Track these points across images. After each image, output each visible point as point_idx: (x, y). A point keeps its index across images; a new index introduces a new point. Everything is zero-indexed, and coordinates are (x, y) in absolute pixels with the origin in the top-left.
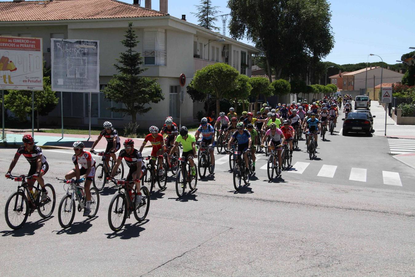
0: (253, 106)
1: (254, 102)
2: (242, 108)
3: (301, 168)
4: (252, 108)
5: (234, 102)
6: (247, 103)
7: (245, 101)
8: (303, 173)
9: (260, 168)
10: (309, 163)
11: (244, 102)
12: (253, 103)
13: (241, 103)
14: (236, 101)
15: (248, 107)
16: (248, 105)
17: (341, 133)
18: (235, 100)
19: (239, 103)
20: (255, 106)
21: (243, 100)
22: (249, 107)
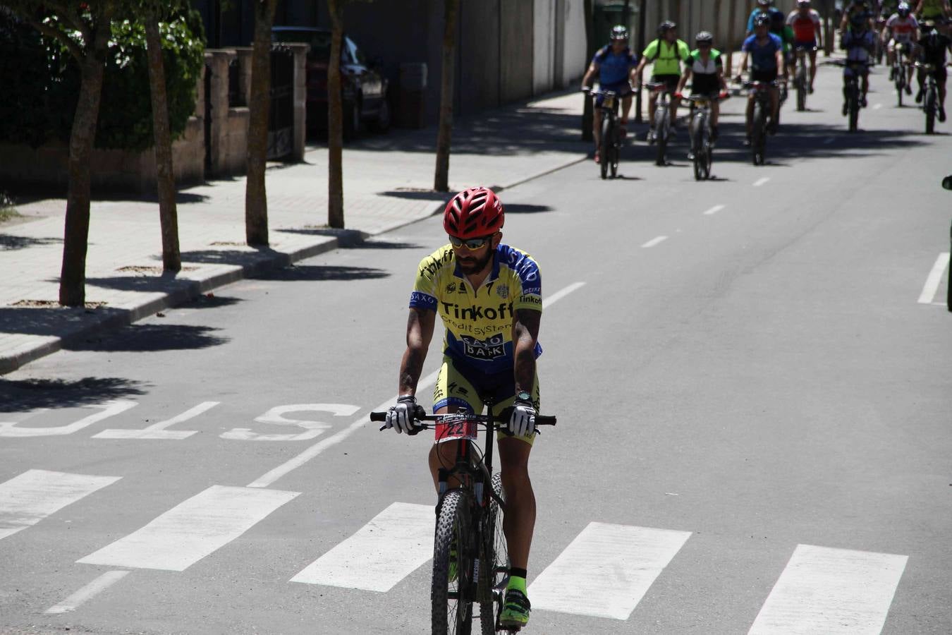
0: (235, 73)
1: (239, 39)
2: (147, 93)
3: (622, 578)
4: (223, 92)
5: (73, 43)
6: (184, 53)
7: (169, 31)
8: (636, 614)
9: (295, 579)
10: (687, 535)
11: (155, 38)
12: (231, 51)
13: (136, 52)
14: (90, 34)
15: (190, 84)
16: (194, 69)
17: (938, 293)
18: (84, 26)
19: (116, 49)
20: (249, 71)
21: (147, 26)
22: (200, 82)
